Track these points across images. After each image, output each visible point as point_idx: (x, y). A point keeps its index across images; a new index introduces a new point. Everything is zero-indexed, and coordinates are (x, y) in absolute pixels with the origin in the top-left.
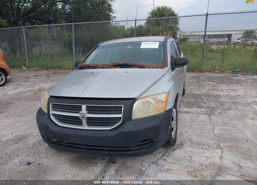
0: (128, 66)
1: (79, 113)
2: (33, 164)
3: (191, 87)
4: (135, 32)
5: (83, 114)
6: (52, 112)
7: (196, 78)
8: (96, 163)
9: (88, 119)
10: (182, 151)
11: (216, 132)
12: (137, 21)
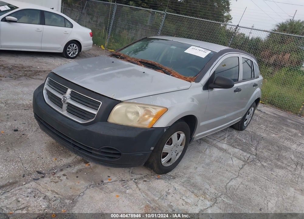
0: (154, 67)
1: (63, 94)
2: (19, 132)
3: (262, 125)
4: (231, 40)
5: (65, 97)
6: (46, 86)
7: (280, 119)
8: (70, 155)
9: (69, 105)
10: (167, 184)
11: (233, 183)
12: (239, 28)
